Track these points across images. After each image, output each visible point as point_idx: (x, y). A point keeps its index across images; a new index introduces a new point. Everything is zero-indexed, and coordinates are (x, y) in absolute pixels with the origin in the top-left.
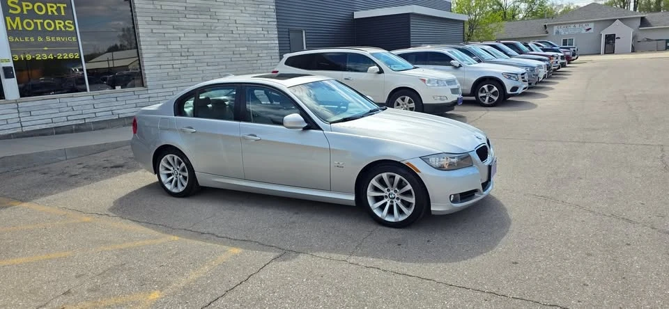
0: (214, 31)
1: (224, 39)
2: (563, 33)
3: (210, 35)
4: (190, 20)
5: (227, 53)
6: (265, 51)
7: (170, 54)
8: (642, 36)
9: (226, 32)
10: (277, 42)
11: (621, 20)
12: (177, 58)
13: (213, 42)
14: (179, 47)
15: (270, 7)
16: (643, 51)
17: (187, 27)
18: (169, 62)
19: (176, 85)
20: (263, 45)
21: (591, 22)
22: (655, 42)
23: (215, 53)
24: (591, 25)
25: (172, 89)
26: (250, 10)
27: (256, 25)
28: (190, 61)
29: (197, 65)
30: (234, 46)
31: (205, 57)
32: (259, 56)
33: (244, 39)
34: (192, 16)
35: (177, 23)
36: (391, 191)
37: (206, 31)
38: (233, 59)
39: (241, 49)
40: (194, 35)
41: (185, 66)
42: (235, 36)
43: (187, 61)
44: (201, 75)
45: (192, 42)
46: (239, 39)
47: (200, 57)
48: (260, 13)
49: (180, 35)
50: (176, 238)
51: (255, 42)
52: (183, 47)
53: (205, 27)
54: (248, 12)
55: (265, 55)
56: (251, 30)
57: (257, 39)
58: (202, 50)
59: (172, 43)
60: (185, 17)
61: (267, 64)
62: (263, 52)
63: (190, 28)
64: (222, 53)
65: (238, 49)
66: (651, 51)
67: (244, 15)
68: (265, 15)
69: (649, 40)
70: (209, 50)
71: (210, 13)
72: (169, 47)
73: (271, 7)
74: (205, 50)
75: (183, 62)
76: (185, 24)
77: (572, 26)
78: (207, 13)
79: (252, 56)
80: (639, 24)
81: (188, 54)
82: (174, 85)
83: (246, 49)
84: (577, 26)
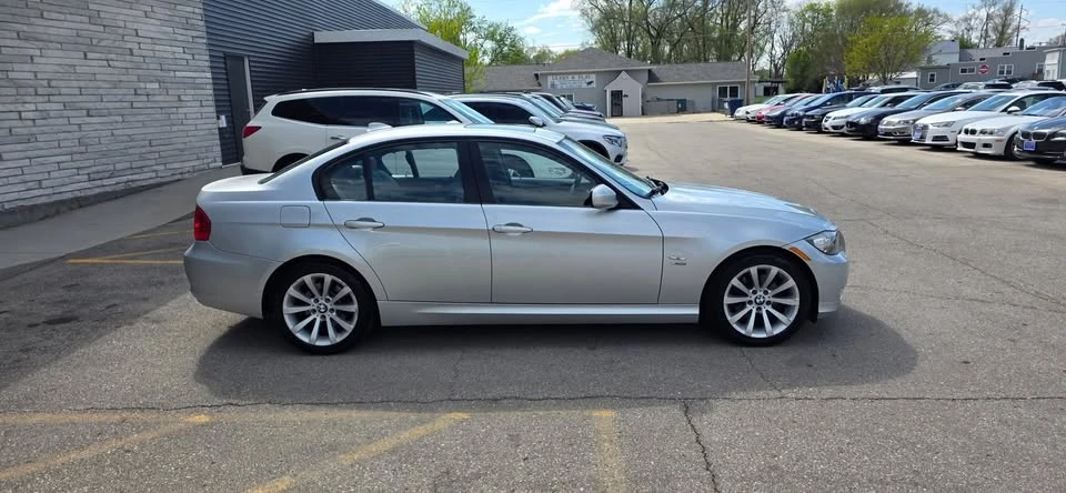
0: (97, 49)
1: (116, 64)
2: (559, 87)
3: (90, 55)
4: (50, 23)
5: (124, 91)
6: (192, 92)
7: (14, 91)
8: (652, 94)
9: (119, 51)
10: (209, 75)
11: (626, 71)
12: (28, 99)
13: (97, 70)
14: (31, 76)
15: (195, 11)
16: (653, 114)
17: (45, 37)
18: (12, 107)
19: (29, 154)
20: (186, 80)
21: (594, 72)
22: (666, 103)
23: (101, 91)
24: (593, 78)
25: (21, 163)
26: (161, 12)
27: (172, 41)
28: (54, 106)
29: (66, 113)
30: (135, 79)
31: (80, 98)
32: (180, 100)
33: (152, 66)
34: (55, 16)
35: (25, 28)
36: (759, 293)
37: (84, 48)
38: (135, 105)
39: (149, 85)
40: (60, 53)
41: (44, 114)
42: (135, 59)
43: (47, 106)
44: (77, 135)
45: (57, 68)
46: (145, 66)
47: (74, 99)
48: (177, 19)
49: (32, 52)
50: (465, 416)
51: (172, 74)
52: (39, 76)
53: (80, 40)
54: (159, 16)
55: (190, 98)
56: (165, 50)
57: (174, 67)
58: (75, 84)
59: (16, 67)
60: (42, 17)
61: (194, 116)
62: (188, 92)
63: (53, 38)
64: (114, 91)
65: (142, 85)
66: (663, 114)
67: (153, 21)
68: (188, 26)
69: (658, 99)
70: (91, 84)
71: (87, 12)
72: (11, 75)
73: (197, 11)
74: (82, 84)
75: (40, 107)
76: (40, 30)
77: (570, 77)
78: (83, 12)
79: (168, 98)
80: (647, 79)
81: (49, 90)
82: (22, 155)
83: (157, 86)
84: (576, 77)
